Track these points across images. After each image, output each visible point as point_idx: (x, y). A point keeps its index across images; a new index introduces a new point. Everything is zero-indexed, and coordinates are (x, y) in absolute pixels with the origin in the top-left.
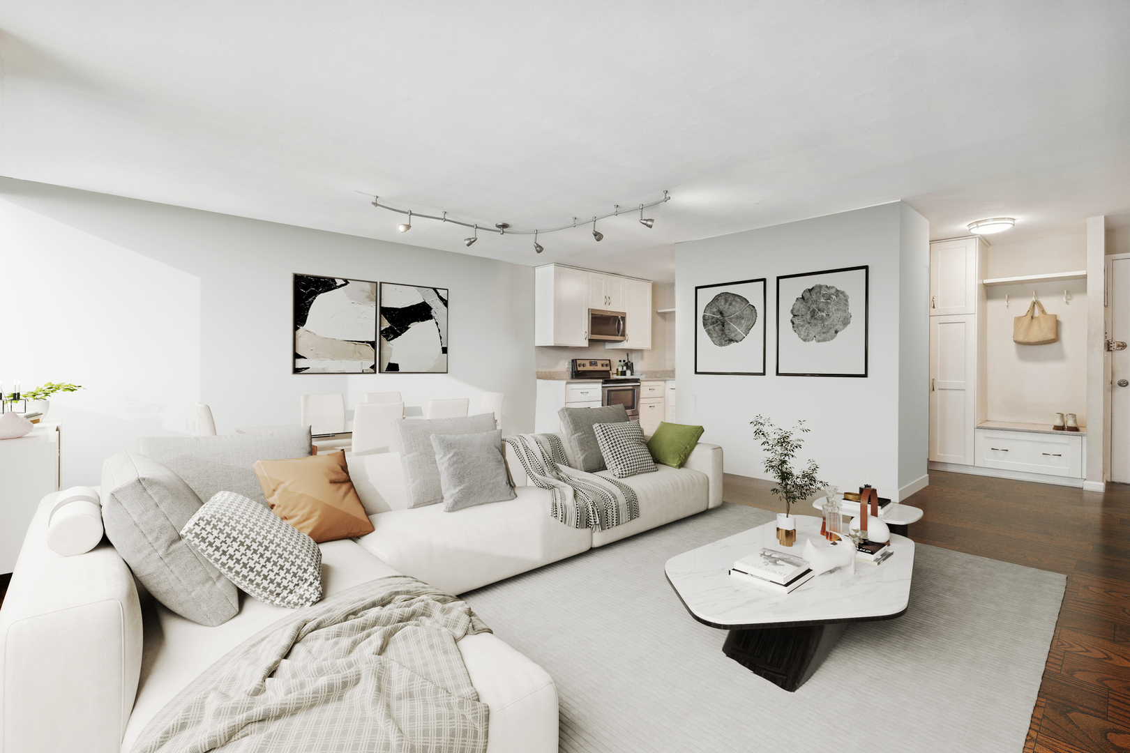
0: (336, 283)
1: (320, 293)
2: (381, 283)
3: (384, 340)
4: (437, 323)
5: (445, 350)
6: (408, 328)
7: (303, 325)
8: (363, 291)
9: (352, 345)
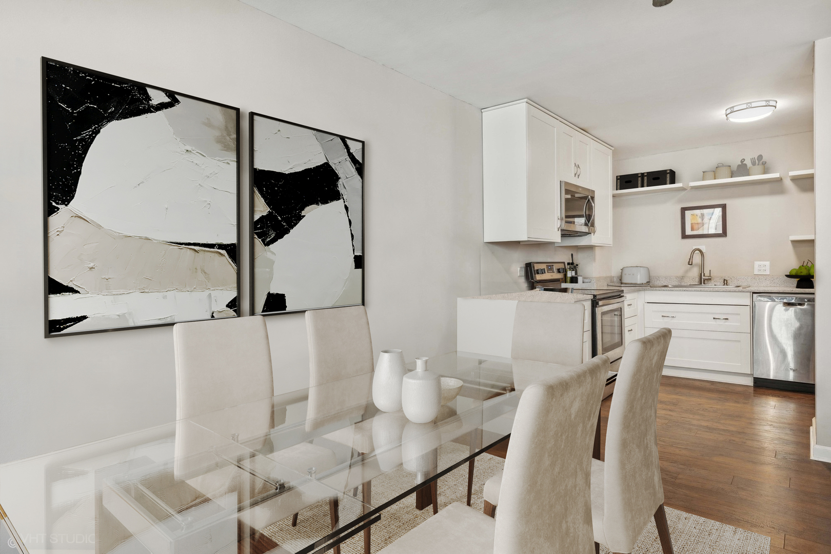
0: (148, 98)
1: (111, 118)
2: (252, 114)
3: (258, 242)
4: (346, 208)
5: (359, 262)
6: (300, 218)
7: (66, 202)
8: (209, 124)
9: (187, 252)
